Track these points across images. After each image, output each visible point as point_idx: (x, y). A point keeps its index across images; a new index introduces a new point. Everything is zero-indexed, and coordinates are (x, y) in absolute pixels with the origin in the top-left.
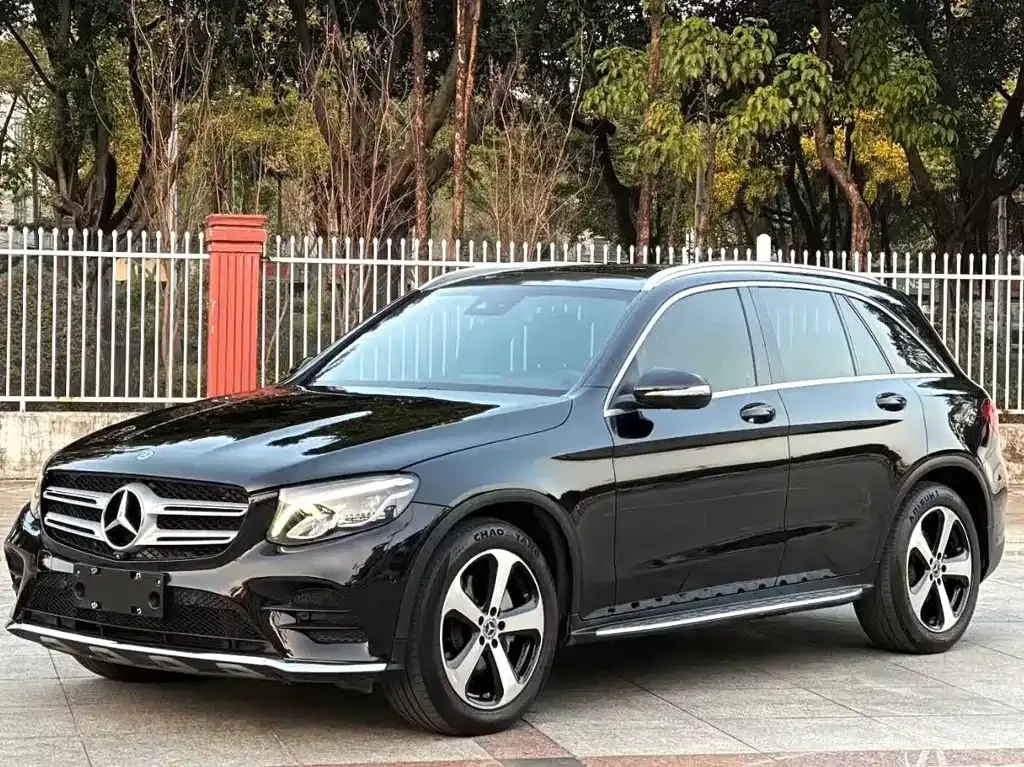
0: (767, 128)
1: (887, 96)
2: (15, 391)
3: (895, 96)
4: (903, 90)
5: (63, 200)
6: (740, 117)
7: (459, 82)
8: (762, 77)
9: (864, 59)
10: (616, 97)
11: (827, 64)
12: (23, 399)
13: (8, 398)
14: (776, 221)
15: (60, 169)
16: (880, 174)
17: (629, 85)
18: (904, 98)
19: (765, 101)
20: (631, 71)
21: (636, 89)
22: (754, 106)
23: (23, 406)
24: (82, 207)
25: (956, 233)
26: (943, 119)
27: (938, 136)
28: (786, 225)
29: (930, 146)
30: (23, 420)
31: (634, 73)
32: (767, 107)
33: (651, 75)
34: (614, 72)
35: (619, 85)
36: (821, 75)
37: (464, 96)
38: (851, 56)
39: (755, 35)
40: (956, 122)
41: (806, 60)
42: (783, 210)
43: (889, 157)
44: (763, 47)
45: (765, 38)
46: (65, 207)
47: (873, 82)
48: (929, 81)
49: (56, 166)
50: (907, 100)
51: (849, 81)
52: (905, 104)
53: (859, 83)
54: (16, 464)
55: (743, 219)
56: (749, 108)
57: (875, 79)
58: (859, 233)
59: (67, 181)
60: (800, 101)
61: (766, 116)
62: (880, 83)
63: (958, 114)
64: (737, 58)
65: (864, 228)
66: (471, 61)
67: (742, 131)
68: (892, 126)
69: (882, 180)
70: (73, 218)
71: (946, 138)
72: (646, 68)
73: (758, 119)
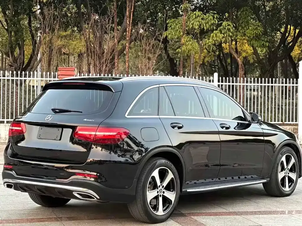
0: (217, 42)
1: (249, 33)
2: (3, 118)
3: (251, 34)
4: (253, 32)
5: (11, 62)
6: (209, 39)
7: (128, 29)
8: (215, 28)
9: (242, 23)
10: (173, 34)
11: (233, 24)
12: (5, 120)
13: (1, 120)
14: (213, 68)
15: (10, 53)
16: (244, 54)
17: (177, 30)
18: (254, 34)
19: (216, 35)
20: (177, 26)
21: (180, 31)
22: (213, 36)
23: (5, 122)
24: (16, 65)
25: (267, 72)
26: (265, 39)
27: (263, 44)
28: (216, 69)
29: (261, 47)
30: (6, 126)
31: (178, 27)
32: (217, 36)
33: (183, 27)
34: (173, 27)
35: (174, 30)
36: (231, 28)
37: (129, 33)
38: (239, 22)
39: (213, 16)
40: (268, 40)
41: (227, 23)
42: (215, 65)
43: (246, 49)
44: (215, 19)
45: (215, 17)
46: (11, 64)
47: (245, 30)
48: (261, 29)
49: (9, 52)
50: (255, 34)
51: (238, 29)
52: (254, 36)
53: (241, 29)
54: (4, 139)
55: (204, 67)
56: (211, 37)
57: (245, 28)
58: (241, 72)
59: (12, 57)
60: (225, 35)
61: (216, 39)
62: (247, 30)
63: (269, 38)
64: (208, 23)
65: (243, 71)
66: (131, 23)
67: (210, 44)
68: (250, 41)
69: (245, 56)
70: (14, 68)
71: (266, 45)
72: (182, 26)
73: (214, 40)
